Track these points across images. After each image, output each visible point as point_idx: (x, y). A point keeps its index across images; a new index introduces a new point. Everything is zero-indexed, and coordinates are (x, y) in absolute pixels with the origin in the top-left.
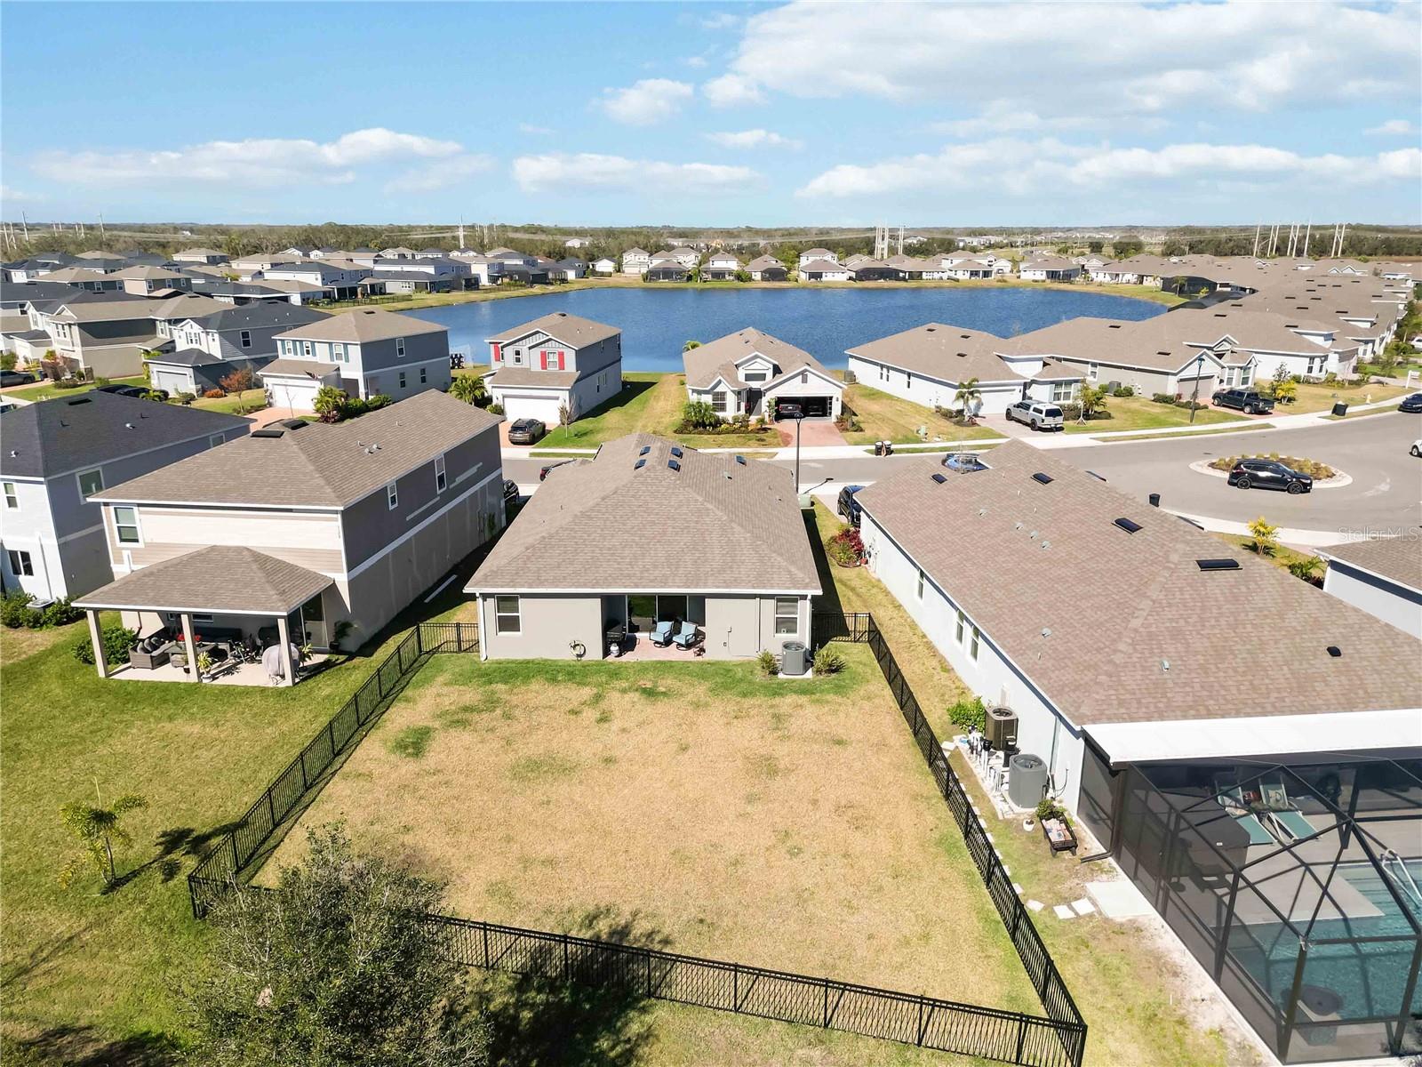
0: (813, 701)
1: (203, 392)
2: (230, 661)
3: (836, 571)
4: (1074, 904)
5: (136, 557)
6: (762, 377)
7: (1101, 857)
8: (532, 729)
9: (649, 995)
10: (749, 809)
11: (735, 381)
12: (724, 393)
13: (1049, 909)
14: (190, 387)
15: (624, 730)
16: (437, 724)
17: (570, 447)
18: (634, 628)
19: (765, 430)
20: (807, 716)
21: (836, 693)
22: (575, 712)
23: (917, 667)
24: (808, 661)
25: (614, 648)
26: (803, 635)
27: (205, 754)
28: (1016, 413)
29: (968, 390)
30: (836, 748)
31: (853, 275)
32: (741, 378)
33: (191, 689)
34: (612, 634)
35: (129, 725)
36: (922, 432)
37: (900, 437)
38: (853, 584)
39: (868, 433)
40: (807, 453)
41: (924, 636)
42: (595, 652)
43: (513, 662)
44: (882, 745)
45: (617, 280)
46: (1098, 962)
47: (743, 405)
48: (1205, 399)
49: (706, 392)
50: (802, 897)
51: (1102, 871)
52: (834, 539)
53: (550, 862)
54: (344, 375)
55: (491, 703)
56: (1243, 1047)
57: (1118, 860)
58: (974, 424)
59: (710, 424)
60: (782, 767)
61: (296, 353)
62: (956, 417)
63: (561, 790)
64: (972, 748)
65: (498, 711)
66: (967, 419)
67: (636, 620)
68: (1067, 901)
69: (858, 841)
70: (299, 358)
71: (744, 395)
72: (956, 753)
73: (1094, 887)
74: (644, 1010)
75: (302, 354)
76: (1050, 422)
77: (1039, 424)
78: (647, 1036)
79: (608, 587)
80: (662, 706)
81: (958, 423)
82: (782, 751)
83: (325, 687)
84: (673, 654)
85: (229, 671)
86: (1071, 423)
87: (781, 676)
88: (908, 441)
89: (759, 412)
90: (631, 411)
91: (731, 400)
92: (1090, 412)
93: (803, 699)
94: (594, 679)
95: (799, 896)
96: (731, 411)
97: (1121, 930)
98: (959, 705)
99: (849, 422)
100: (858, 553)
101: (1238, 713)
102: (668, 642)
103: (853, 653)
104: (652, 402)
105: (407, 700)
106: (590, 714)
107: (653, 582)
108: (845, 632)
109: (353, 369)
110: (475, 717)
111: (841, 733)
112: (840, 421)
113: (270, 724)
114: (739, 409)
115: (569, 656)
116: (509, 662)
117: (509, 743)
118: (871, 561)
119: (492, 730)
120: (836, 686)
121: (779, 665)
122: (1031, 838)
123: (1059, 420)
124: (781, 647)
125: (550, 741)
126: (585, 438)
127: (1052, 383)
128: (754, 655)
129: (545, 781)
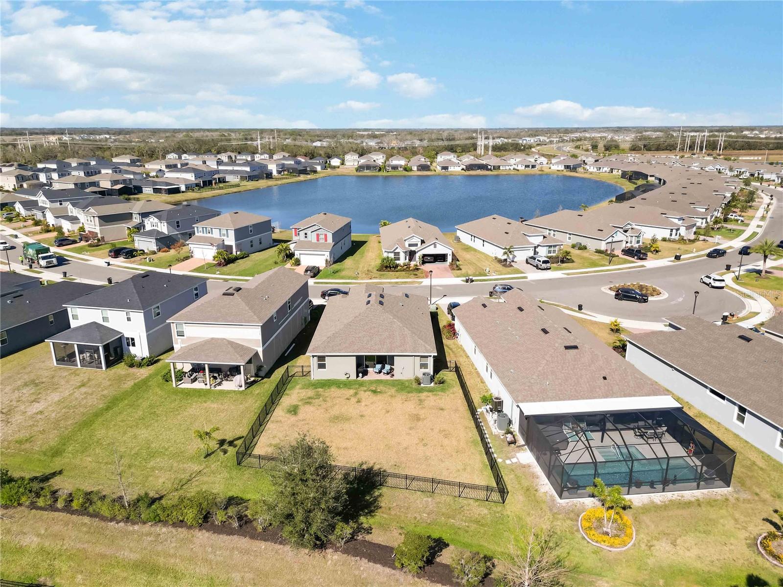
0: (433, 395)
1: (159, 250)
2: (219, 380)
3: (445, 341)
4: (512, 460)
5: (183, 342)
6: (416, 245)
7: (523, 446)
8: (334, 405)
9: (381, 485)
10: (410, 432)
11: (403, 247)
12: (399, 253)
13: (504, 461)
14: (154, 247)
15: (366, 405)
16: (300, 404)
17: (332, 279)
18: (367, 367)
19: (418, 269)
20: (431, 400)
21: (442, 391)
22: (348, 399)
23: (472, 381)
24: (432, 379)
25: (360, 375)
26: (430, 370)
27: (223, 415)
28: (530, 261)
29: (509, 251)
30: (441, 411)
31: (464, 167)
32: (407, 246)
33: (208, 392)
34: (359, 369)
35: (191, 404)
36: (487, 271)
37: (477, 273)
38: (451, 347)
39: (463, 271)
40: (436, 281)
41: (476, 369)
42: (353, 376)
43: (323, 380)
44: (456, 410)
45: (341, 170)
46: (516, 475)
47: (407, 257)
48: (618, 252)
49: (391, 252)
50: (427, 458)
51: (523, 450)
52: (445, 326)
53: (345, 448)
54: (226, 243)
55: (318, 396)
56: (551, 496)
57: (528, 446)
58: (512, 266)
59: (393, 267)
60: (421, 417)
61: (203, 233)
62: (504, 262)
63: (346, 426)
64: (487, 411)
65: (321, 399)
66: (508, 263)
67: (367, 363)
68: (510, 459)
69: (446, 442)
70: (205, 235)
71: (408, 254)
72: (482, 413)
73: (518, 455)
74: (379, 489)
75: (206, 233)
76: (544, 266)
77: (540, 267)
78: (380, 495)
79: (359, 352)
80: (379, 397)
81: (504, 265)
82: (422, 413)
83: (256, 389)
84: (382, 377)
85: (220, 384)
86: (555, 265)
87: (422, 385)
88: (480, 275)
89: (415, 260)
90: (356, 259)
91: (402, 256)
92: (564, 259)
93: (430, 394)
94: (353, 387)
95: (426, 458)
96: (402, 261)
97: (524, 466)
98: (484, 396)
99: (455, 265)
100: (454, 333)
101: (569, 399)
102: (380, 372)
103: (448, 375)
104: (366, 253)
105: (288, 395)
106: (354, 400)
107: (375, 351)
108: (447, 368)
109: (231, 241)
110: (314, 401)
111: (442, 406)
112: (451, 264)
113: (241, 404)
114: (406, 259)
115: (344, 378)
116: (322, 380)
117: (327, 410)
118: (459, 337)
119: (320, 405)
120: (442, 389)
121: (421, 381)
122: (503, 441)
123: (548, 265)
124: (422, 375)
125: (341, 409)
126: (337, 274)
127: (547, 246)
128: (412, 377)
129: (341, 423)
